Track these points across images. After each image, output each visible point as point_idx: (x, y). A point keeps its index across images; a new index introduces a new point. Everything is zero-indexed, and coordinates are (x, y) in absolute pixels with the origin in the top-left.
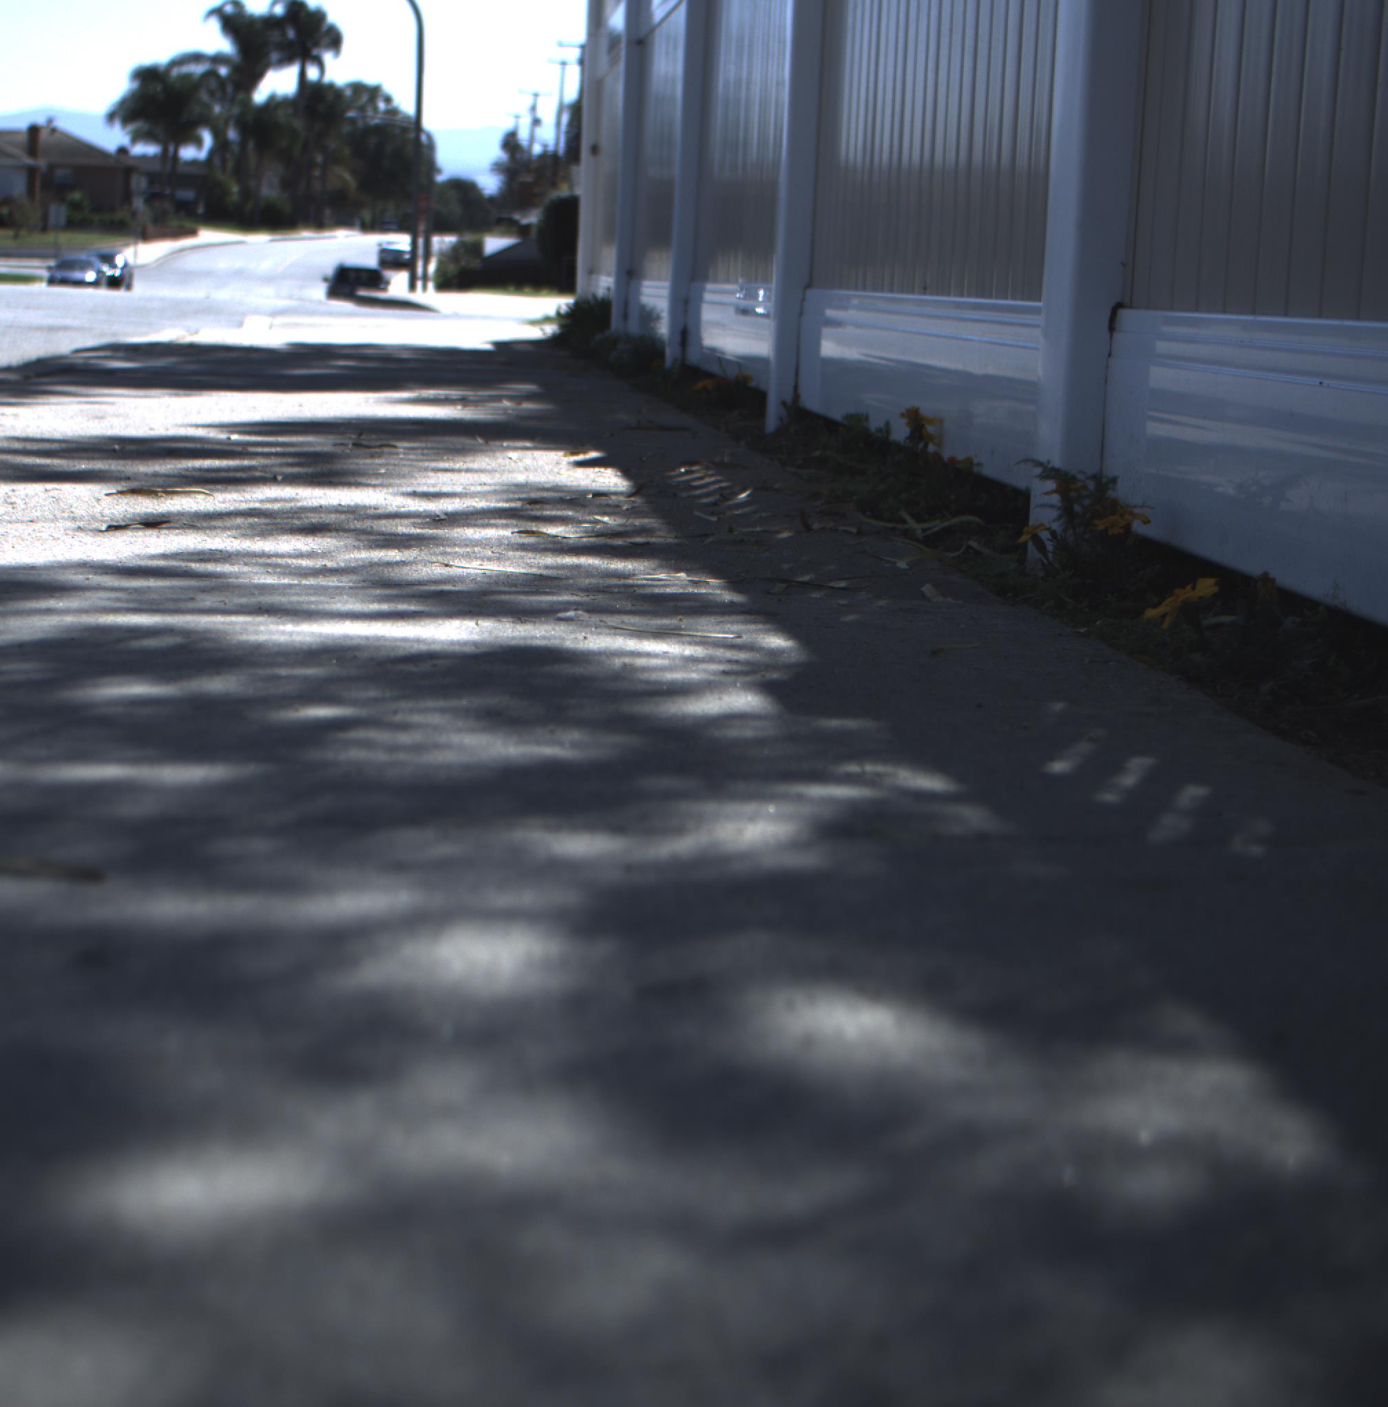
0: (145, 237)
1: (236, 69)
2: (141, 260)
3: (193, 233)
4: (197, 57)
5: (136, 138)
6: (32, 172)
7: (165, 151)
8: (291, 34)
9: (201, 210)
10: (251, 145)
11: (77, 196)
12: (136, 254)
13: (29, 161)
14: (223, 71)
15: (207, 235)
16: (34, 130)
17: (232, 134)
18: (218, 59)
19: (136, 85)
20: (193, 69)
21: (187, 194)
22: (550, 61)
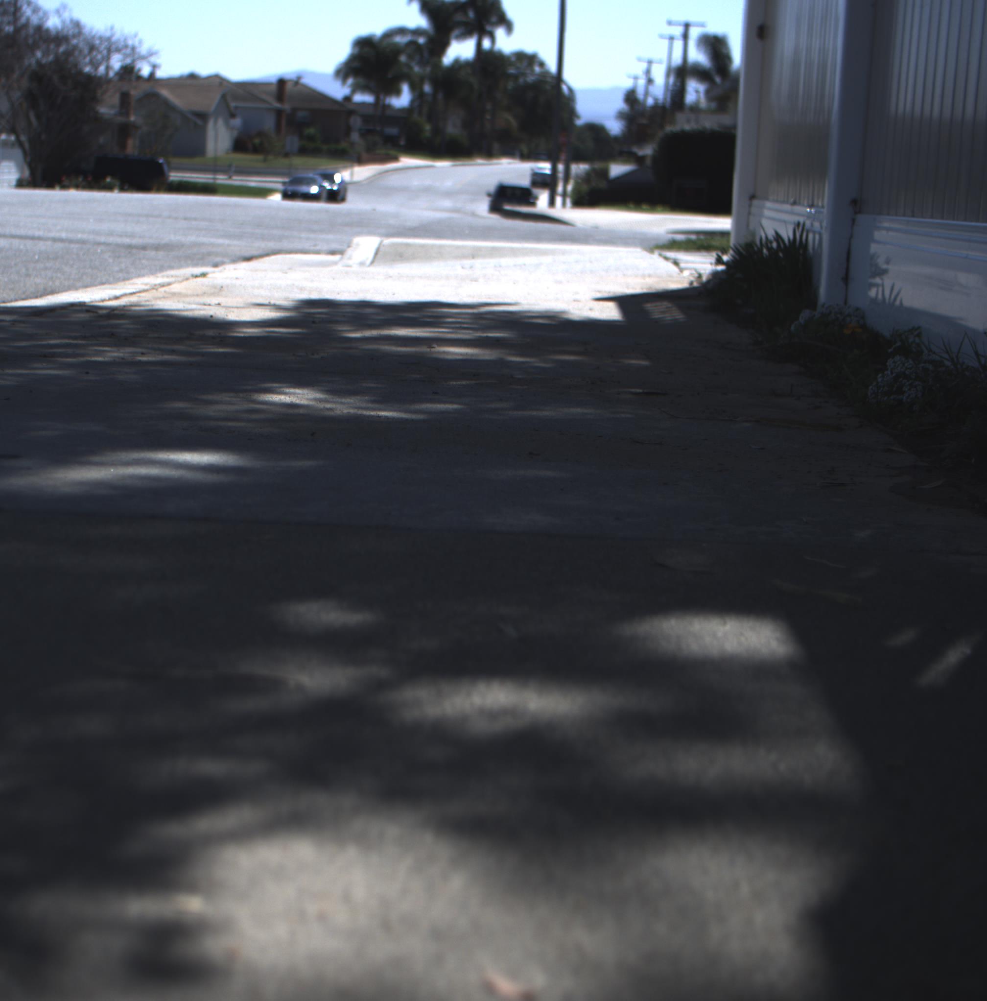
0: (360, 161)
1: (431, 40)
2: (356, 178)
3: (395, 159)
4: (402, 31)
5: (355, 89)
6: (279, 113)
7: (377, 99)
8: (471, 14)
9: (402, 143)
10: (440, 96)
11: (311, 131)
12: (352, 175)
13: (278, 105)
14: (421, 41)
15: (406, 161)
16: (282, 83)
17: (427, 88)
18: (418, 32)
19: (357, 51)
20: (399, 40)
21: (393, 131)
22: (662, 37)
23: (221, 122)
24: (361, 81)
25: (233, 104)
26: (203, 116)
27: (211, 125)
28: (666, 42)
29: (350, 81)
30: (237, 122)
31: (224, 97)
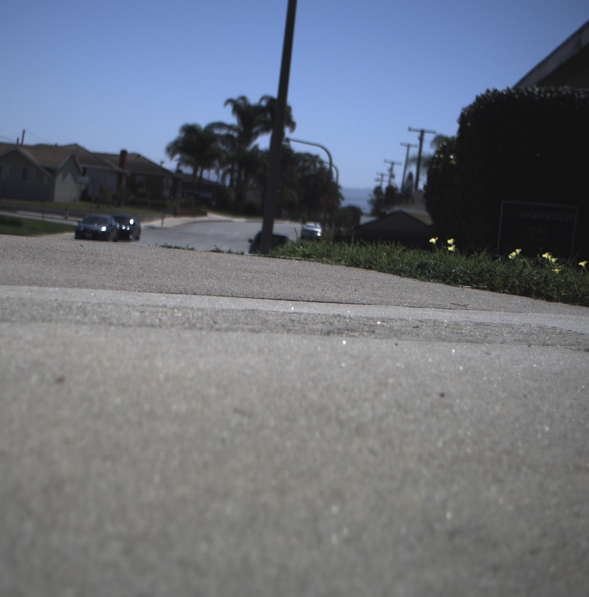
0: (175, 214)
1: (241, 134)
2: (165, 225)
3: (204, 214)
4: (220, 125)
5: (181, 162)
6: (120, 175)
7: (195, 171)
8: (269, 116)
9: (214, 204)
10: (243, 172)
11: (144, 190)
12: (163, 223)
13: (120, 169)
14: (235, 135)
15: (212, 216)
16: (124, 153)
17: (236, 168)
18: (230, 127)
19: (183, 135)
20: (217, 131)
21: (208, 195)
22: (402, 144)
23: (69, 177)
24: (186, 157)
25: (81, 166)
26: (53, 171)
27: (60, 177)
28: (405, 149)
29: (178, 156)
30: (86, 179)
31: (73, 158)
